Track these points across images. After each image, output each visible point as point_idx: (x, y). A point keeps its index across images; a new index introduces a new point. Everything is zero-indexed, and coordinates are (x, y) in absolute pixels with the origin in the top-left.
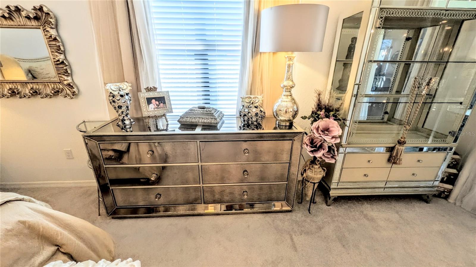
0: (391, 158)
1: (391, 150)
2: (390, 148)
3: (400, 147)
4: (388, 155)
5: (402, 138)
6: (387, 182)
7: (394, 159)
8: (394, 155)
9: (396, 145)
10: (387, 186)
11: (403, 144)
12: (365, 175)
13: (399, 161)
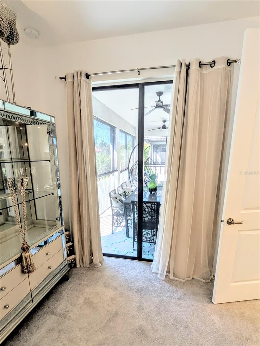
0: (23, 269)
1: (19, 261)
2: (18, 260)
3: (26, 254)
4: (19, 267)
5: (24, 244)
6: (32, 293)
7: (27, 268)
8: (25, 264)
9: (22, 253)
10: (33, 296)
11: (27, 250)
12: (5, 307)
13: (32, 268)
